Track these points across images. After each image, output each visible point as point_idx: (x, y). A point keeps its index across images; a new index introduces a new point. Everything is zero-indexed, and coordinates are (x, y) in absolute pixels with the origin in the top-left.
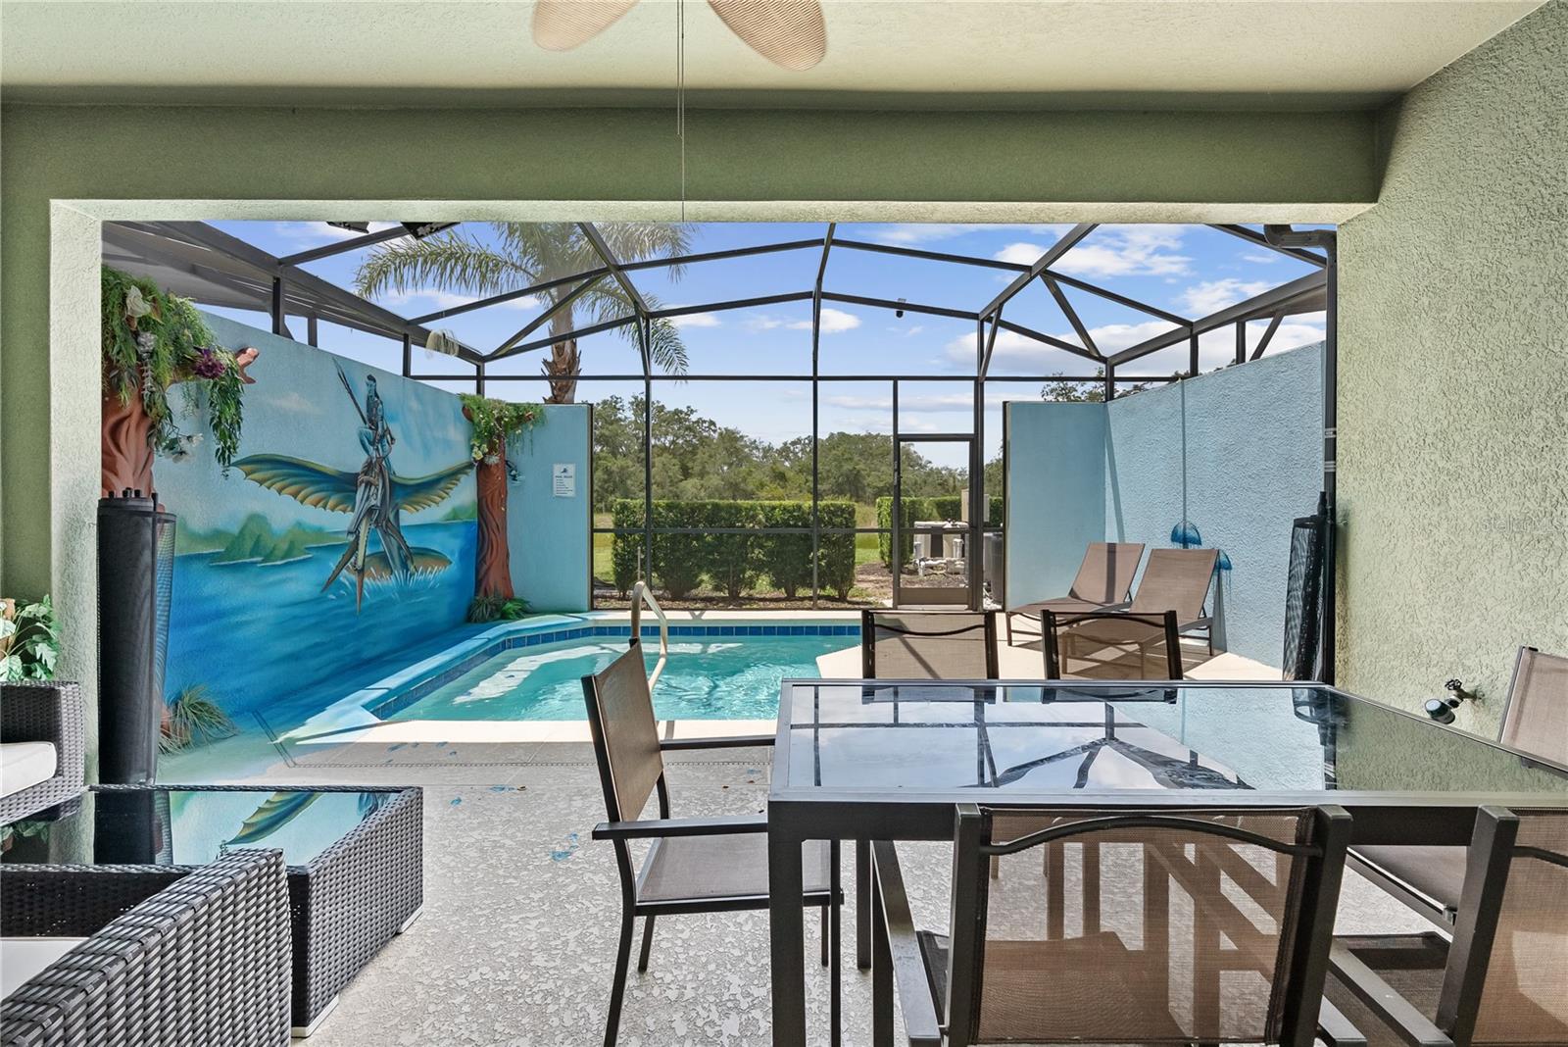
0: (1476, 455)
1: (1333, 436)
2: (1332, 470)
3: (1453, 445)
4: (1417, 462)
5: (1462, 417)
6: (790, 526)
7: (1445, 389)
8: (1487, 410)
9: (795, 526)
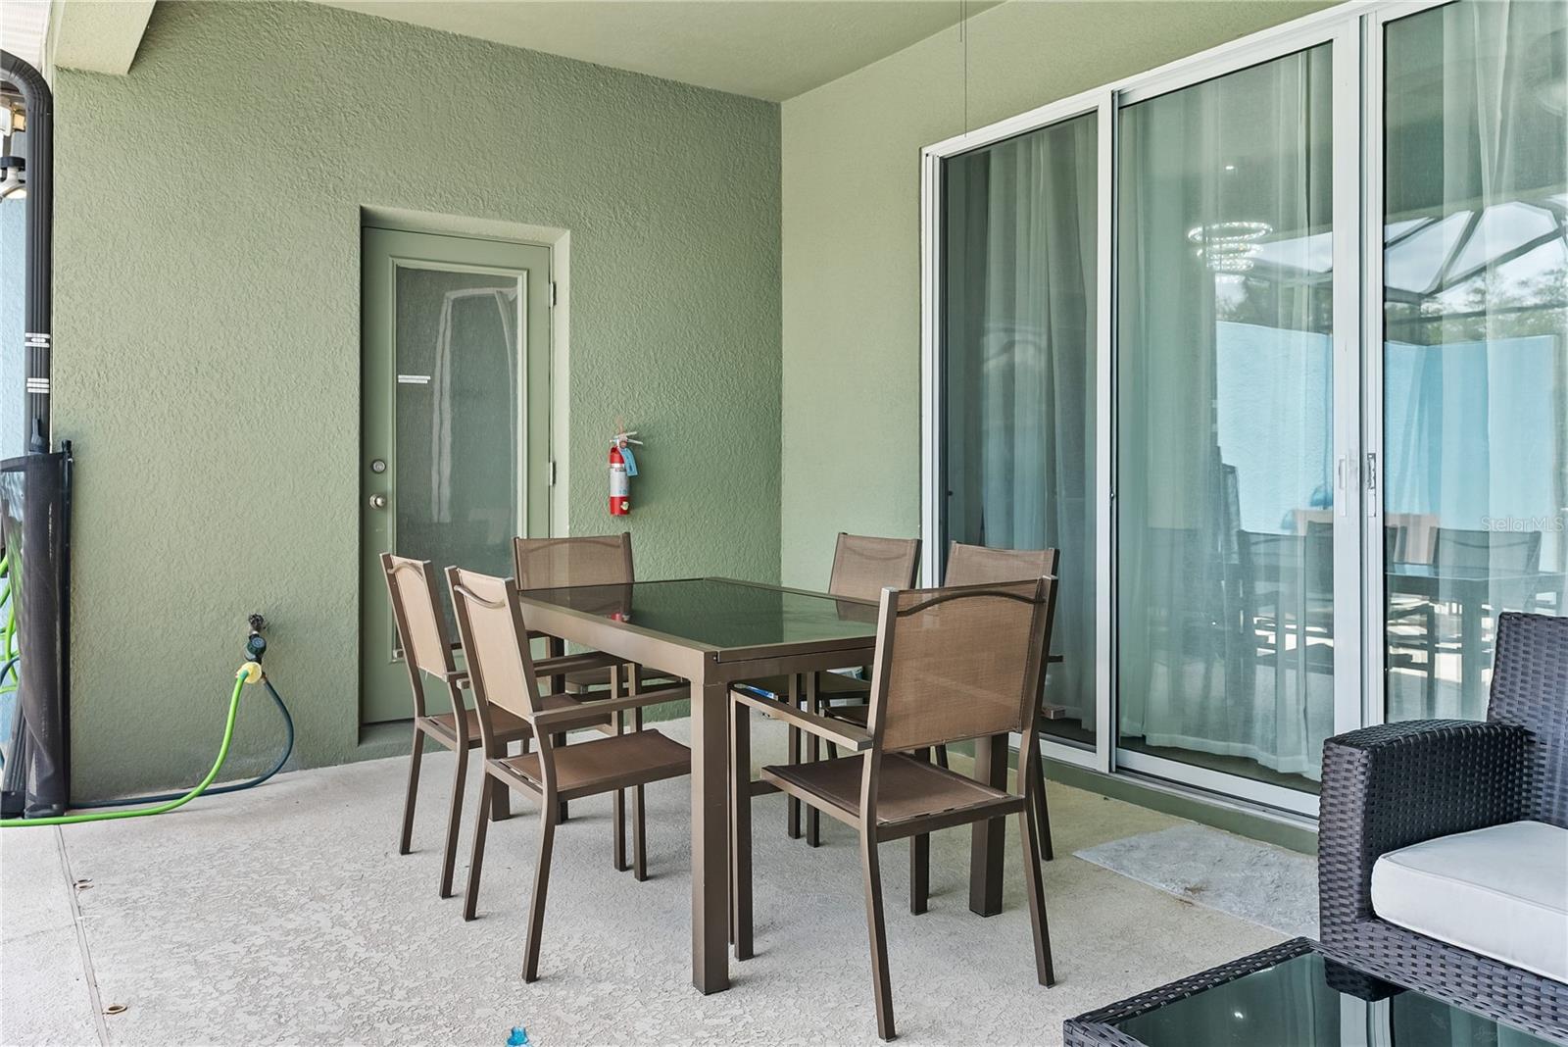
0: (258, 391)
1: (47, 345)
2: (46, 391)
3: (233, 378)
4: (187, 391)
5: (242, 350)
7: (223, 317)
8: (270, 347)
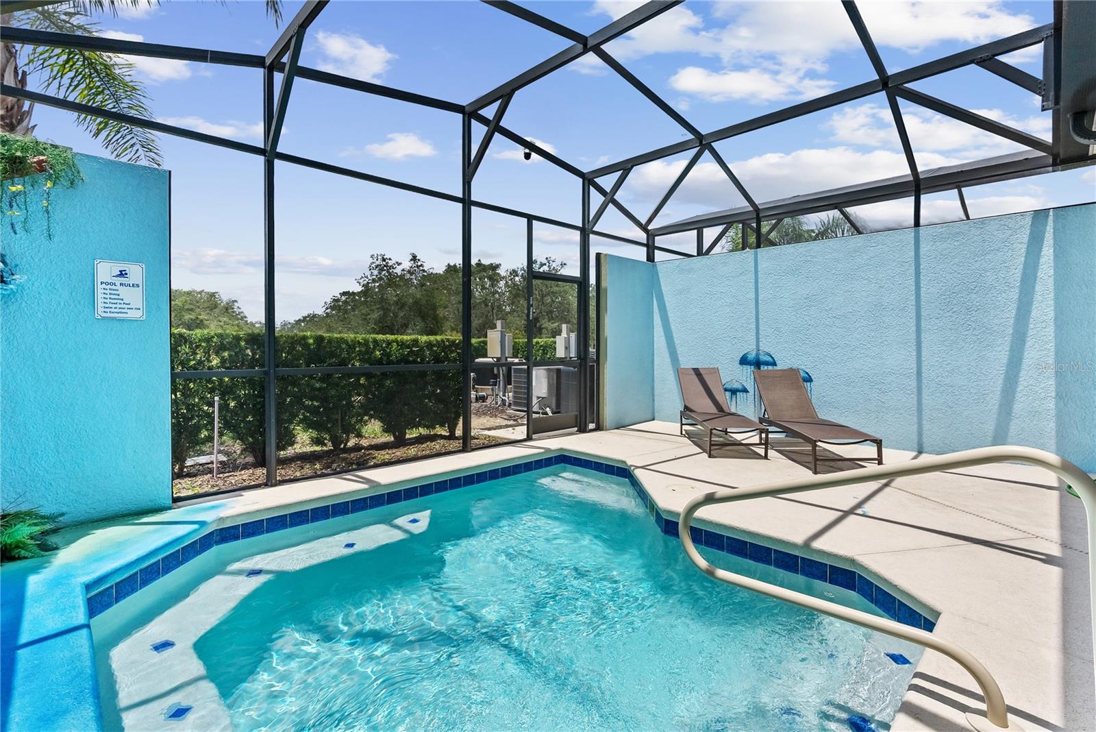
6: (407, 362)
9: (415, 362)
